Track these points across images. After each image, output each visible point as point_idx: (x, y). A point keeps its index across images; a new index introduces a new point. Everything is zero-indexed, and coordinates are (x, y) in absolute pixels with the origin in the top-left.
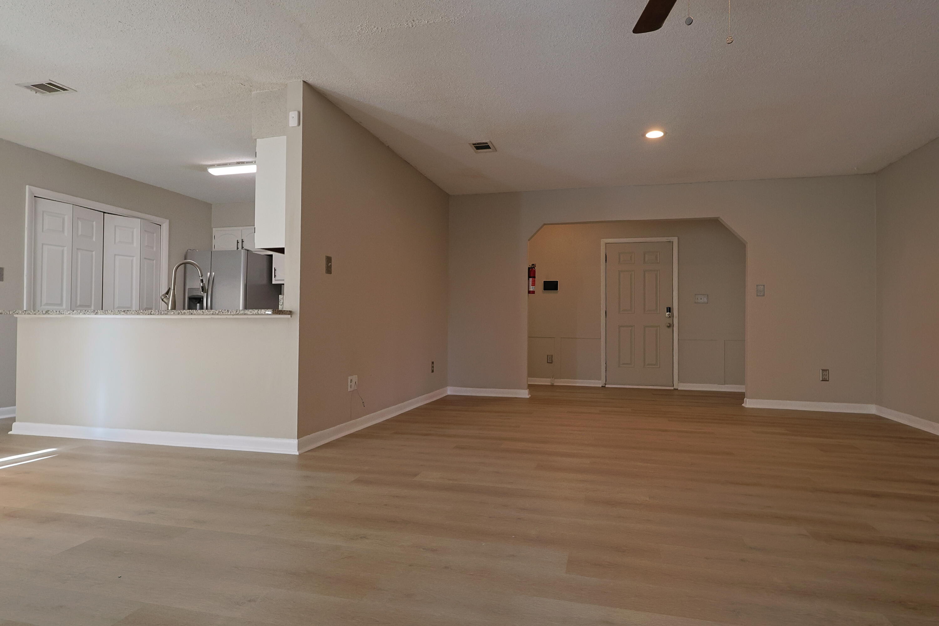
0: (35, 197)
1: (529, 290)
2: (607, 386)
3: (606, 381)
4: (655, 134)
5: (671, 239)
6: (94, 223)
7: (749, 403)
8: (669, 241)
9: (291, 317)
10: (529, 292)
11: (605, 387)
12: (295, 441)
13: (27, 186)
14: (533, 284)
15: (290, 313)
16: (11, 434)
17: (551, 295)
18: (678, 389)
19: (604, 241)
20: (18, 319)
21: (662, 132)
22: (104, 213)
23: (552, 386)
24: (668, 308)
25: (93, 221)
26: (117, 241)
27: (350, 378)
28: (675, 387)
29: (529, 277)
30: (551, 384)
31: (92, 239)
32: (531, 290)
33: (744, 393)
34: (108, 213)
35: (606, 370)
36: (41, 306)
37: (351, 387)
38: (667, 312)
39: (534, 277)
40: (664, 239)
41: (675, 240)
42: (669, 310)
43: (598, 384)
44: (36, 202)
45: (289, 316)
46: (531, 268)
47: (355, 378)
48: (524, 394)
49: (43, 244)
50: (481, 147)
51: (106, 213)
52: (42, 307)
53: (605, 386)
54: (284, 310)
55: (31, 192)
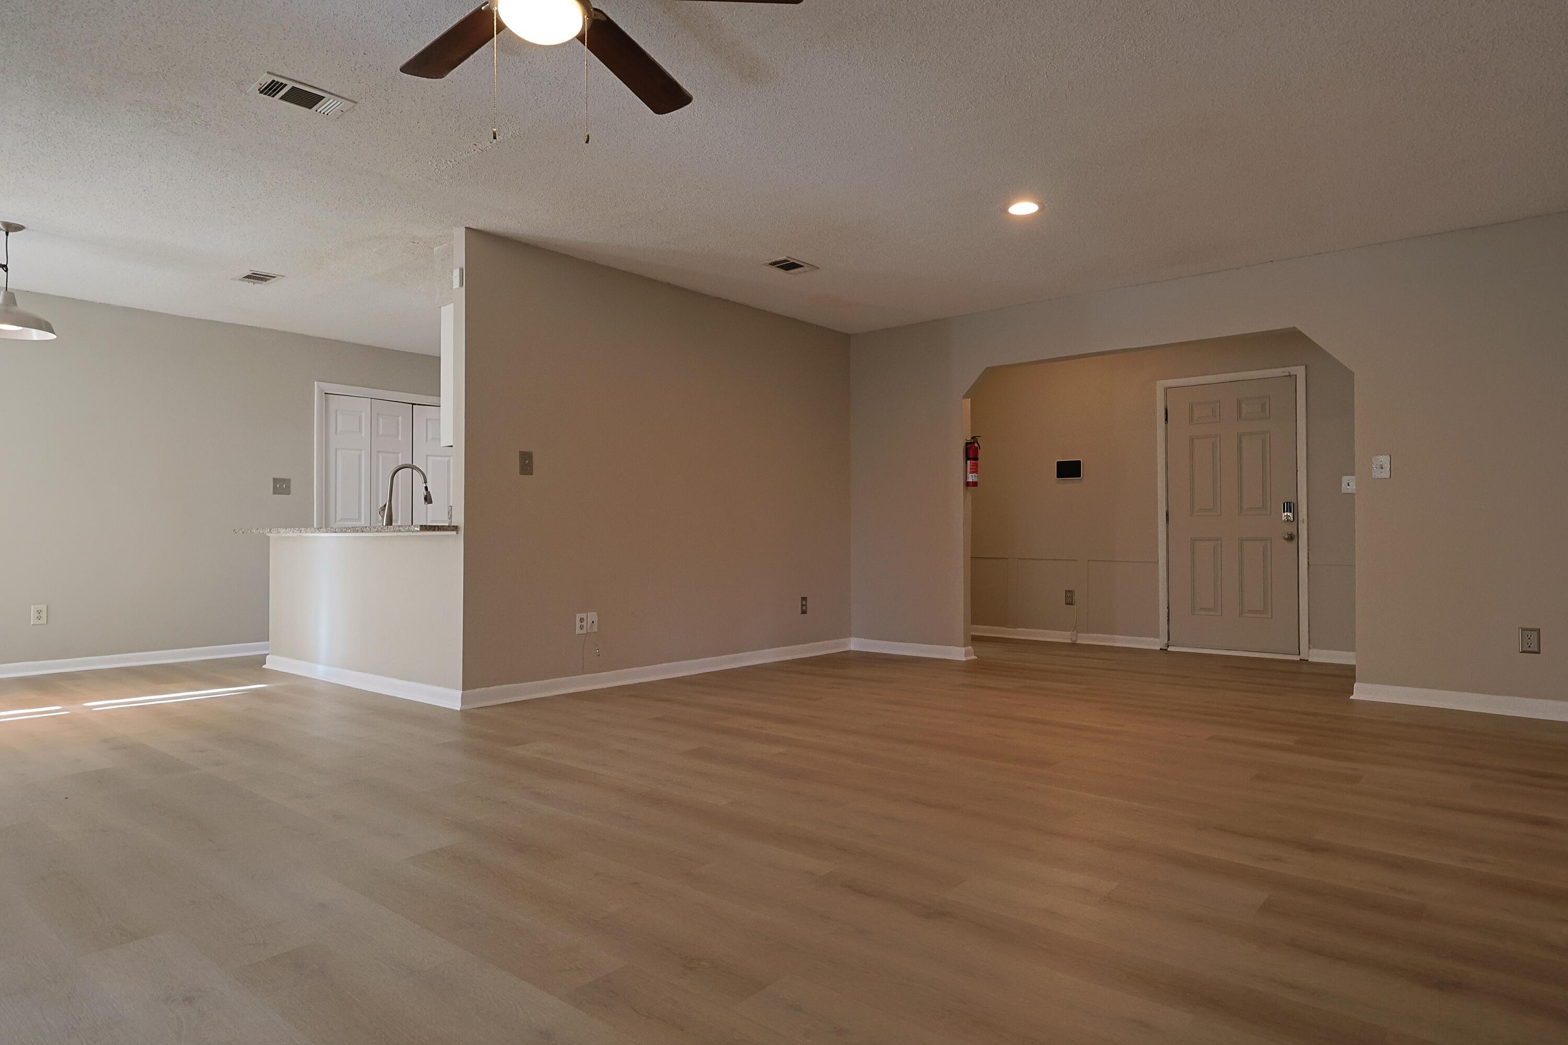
0: (325, 393)
1: (968, 481)
2: (1170, 649)
3: (1169, 640)
4: (1024, 208)
5: (1294, 370)
6: (400, 417)
7: (1362, 692)
8: (1288, 374)
9: (457, 534)
10: (967, 484)
11: (1167, 650)
12: (459, 693)
13: (316, 383)
14: (974, 470)
15: (456, 528)
16: (265, 668)
17: (1070, 484)
18: (1308, 660)
19: (1161, 384)
20: (271, 539)
21: (1037, 204)
22: (413, 404)
23: (1073, 645)
24: (1289, 503)
25: (399, 416)
26: (429, 439)
27: (578, 616)
28: (1303, 656)
29: (967, 458)
30: (1073, 642)
31: (398, 437)
32: (970, 480)
33: (1354, 666)
34: (418, 405)
35: (1168, 620)
36: (335, 521)
37: (581, 627)
38: (1284, 512)
39: (976, 459)
40: (1278, 372)
41: (1300, 371)
42: (1290, 507)
43: (1155, 644)
44: (326, 400)
45: (454, 533)
46: (971, 443)
47: (592, 616)
48: (959, 654)
49: (336, 449)
50: (788, 266)
51: (415, 404)
52: (337, 523)
53: (1166, 648)
54: (452, 525)
55: (321, 390)
